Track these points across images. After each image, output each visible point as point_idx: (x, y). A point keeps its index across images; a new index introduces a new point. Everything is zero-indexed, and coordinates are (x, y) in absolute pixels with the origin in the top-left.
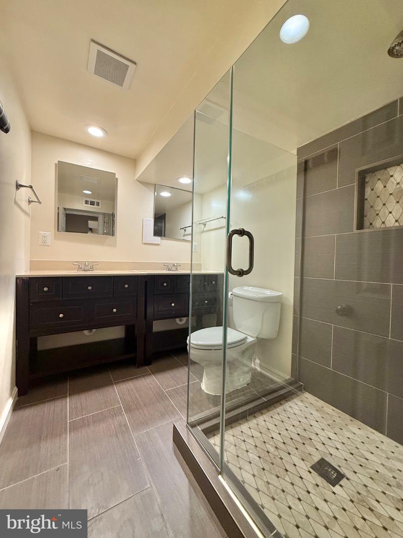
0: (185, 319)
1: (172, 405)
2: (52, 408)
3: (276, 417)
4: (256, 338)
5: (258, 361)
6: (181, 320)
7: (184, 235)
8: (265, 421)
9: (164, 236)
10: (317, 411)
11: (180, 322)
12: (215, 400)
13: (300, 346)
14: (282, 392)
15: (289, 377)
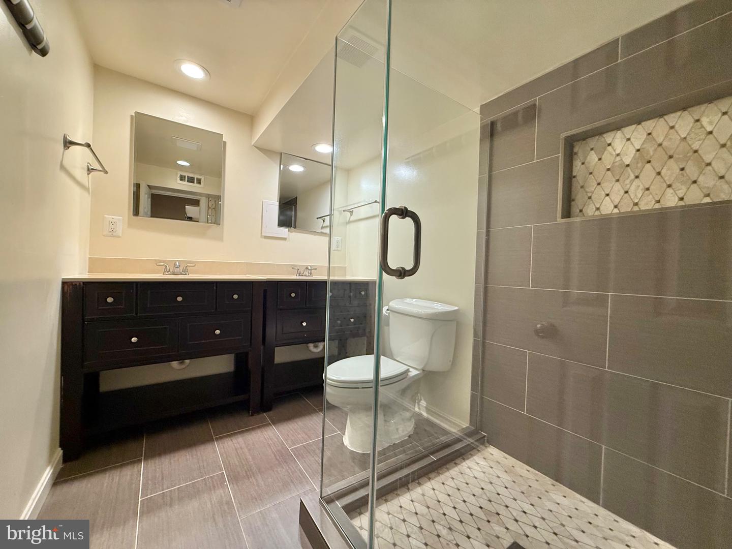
0: (321, 345)
1: (300, 470)
2: (116, 479)
3: (450, 482)
4: (421, 371)
5: (423, 403)
6: (316, 347)
7: (323, 228)
8: (434, 489)
9: (295, 227)
10: (507, 472)
11: (314, 349)
12: (362, 460)
13: (482, 382)
14: (458, 446)
15: (468, 425)
